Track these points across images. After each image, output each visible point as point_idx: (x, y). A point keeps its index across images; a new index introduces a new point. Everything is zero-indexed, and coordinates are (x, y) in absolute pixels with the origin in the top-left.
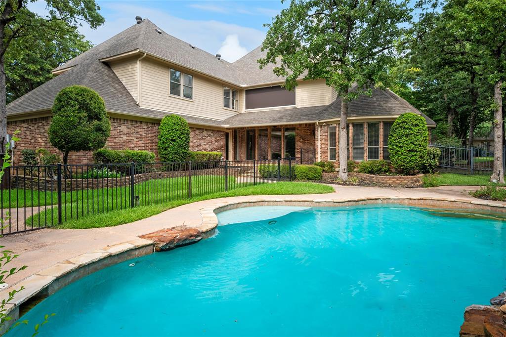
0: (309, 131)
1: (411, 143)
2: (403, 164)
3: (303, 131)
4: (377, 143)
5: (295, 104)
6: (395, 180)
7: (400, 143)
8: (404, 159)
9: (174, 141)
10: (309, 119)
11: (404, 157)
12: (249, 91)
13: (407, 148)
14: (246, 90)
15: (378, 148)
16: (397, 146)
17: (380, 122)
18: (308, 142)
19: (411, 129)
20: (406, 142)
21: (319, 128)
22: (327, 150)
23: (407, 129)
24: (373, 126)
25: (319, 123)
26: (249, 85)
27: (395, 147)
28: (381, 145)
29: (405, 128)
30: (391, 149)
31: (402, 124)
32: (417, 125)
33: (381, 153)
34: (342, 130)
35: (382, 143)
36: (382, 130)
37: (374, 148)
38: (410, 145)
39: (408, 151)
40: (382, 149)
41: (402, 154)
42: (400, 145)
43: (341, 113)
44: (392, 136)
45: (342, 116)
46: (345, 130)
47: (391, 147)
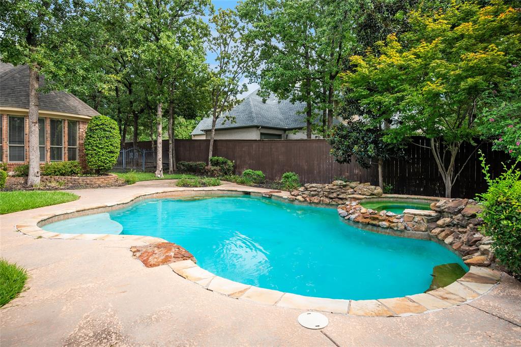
1: (111, 145)
2: (102, 164)
4: (59, 142)
6: (103, 180)
7: (100, 144)
8: (104, 159)
11: (105, 157)
13: (107, 149)
15: (61, 148)
16: (97, 146)
19: (110, 132)
20: (106, 144)
23: (107, 131)
24: (55, 123)
27: (95, 148)
28: (65, 144)
29: (105, 130)
30: (89, 150)
31: (101, 126)
32: (114, 129)
33: (65, 154)
34: (33, 124)
35: (67, 143)
36: (66, 129)
37: (57, 148)
38: (110, 147)
39: (108, 152)
40: (66, 149)
41: (103, 155)
42: (101, 146)
43: (30, 103)
44: (91, 136)
45: (33, 107)
46: (37, 125)
47: (90, 148)
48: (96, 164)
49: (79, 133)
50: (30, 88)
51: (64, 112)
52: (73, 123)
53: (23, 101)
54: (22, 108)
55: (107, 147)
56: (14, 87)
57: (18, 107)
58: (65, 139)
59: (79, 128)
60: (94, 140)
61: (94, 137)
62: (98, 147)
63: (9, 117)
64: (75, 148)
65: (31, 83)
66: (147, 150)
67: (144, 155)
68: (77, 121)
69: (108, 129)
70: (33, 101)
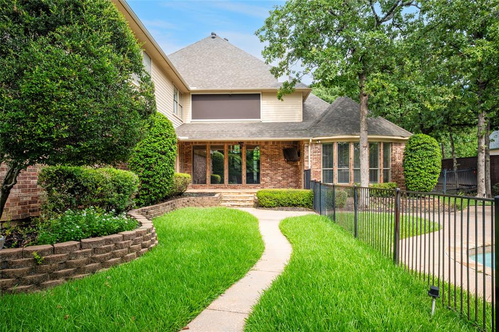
0: (277, 151)
1: (434, 165)
2: (424, 186)
3: (270, 150)
5: (260, 118)
7: (422, 164)
8: (426, 181)
9: (164, 153)
10: (299, 135)
11: (427, 179)
12: (197, 97)
13: (429, 170)
14: (192, 95)
15: (377, 170)
16: (418, 167)
17: (380, 143)
18: (276, 162)
20: (429, 164)
21: (309, 147)
22: (320, 171)
23: (430, 150)
25: (312, 140)
26: (199, 89)
27: (417, 169)
28: (381, 167)
29: (427, 149)
30: (410, 171)
31: (423, 145)
32: (436, 147)
33: (380, 175)
34: (364, 148)
35: (382, 165)
36: (382, 151)
37: (374, 170)
38: (433, 167)
39: (431, 173)
40: (382, 171)
41: (425, 177)
42: (423, 167)
43: (361, 129)
44: (411, 157)
45: (364, 132)
46: (367, 149)
47: (411, 169)
48: (417, 186)
49: (392, 155)
50: (361, 115)
51: (381, 135)
52: (387, 145)
53: (349, 129)
54: (349, 135)
55: (429, 168)
56: (339, 118)
57: (347, 134)
58: (381, 161)
59: (392, 150)
60: (415, 161)
61: (415, 158)
62: (420, 167)
63: (338, 144)
64: (387, 170)
65: (362, 110)
66: (448, 170)
67: (445, 175)
68: (390, 143)
69: (430, 148)
70: (363, 127)
